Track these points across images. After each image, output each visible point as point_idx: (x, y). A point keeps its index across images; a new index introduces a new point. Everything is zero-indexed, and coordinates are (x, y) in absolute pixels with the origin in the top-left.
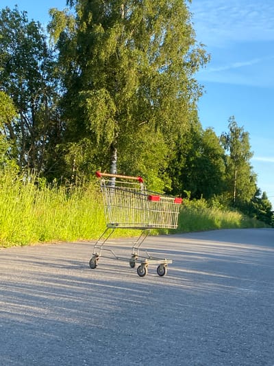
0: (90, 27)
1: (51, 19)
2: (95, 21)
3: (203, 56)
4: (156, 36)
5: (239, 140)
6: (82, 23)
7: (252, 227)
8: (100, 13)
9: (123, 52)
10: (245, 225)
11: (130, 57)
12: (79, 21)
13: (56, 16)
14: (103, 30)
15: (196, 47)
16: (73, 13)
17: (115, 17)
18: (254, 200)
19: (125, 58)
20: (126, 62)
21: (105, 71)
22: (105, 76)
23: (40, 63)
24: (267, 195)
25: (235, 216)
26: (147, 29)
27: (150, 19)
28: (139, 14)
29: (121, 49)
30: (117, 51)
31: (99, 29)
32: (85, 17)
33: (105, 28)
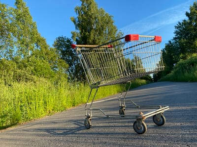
0: (84, 34)
2: (85, 31)
7: (149, 83)
8: (87, 29)
9: (96, 37)
10: (147, 83)
12: (81, 33)
13: (73, 34)
15: (118, 32)
16: (79, 31)
17: (91, 29)
23: (73, 50)
25: (144, 81)
26: (102, 30)
27: (102, 26)
28: (99, 25)
31: (87, 33)
33: (89, 33)
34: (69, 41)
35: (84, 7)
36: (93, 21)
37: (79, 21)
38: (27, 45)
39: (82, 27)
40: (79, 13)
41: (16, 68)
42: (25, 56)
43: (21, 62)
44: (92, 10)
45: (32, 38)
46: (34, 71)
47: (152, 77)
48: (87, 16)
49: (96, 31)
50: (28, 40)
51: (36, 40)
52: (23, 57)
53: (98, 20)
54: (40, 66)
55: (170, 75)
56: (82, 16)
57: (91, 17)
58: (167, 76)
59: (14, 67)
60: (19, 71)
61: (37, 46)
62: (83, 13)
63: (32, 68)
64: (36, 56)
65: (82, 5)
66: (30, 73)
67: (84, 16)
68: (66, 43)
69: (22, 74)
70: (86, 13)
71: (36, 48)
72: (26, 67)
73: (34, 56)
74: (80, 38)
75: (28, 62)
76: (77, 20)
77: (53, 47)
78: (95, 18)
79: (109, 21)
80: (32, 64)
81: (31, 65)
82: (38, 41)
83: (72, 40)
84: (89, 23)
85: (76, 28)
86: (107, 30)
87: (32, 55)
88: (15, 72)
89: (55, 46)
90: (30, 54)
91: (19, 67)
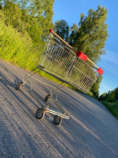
0: (81, 32)
1: (73, 26)
2: (83, 31)
3: (104, 52)
4: (96, 41)
5: (100, 77)
6: (80, 30)
7: (93, 98)
8: (85, 30)
9: (86, 41)
11: (87, 43)
12: (79, 30)
13: (74, 26)
14: (84, 34)
15: (104, 49)
16: (79, 27)
17: (89, 32)
18: (96, 92)
19: (86, 43)
20: (85, 44)
21: (79, 44)
22: (79, 45)
23: (65, 36)
24: (99, 92)
25: (91, 94)
26: (95, 39)
27: (96, 36)
28: (95, 34)
29: (86, 40)
30: (85, 40)
31: (83, 33)
32: (81, 29)
33: (85, 33)
34: (67, 28)
35: (96, 13)
36: (94, 29)
37: (85, 20)
38: (38, 8)
39: (84, 26)
40: (90, 15)
41: (20, 17)
42: (31, 14)
43: (26, 16)
44: (100, 20)
45: (45, 6)
46: (29, 29)
47: (99, 96)
48: (93, 21)
49: (90, 36)
50: (42, 5)
51: (47, 9)
52: (30, 13)
53: (98, 30)
54: (36, 29)
55: (110, 104)
56: (90, 18)
57: (95, 24)
58: (108, 103)
59: (19, 15)
60: (20, 20)
61: (45, 14)
62: (92, 17)
63: (30, 26)
64: (38, 20)
65: (96, 11)
66: (26, 28)
67: (91, 19)
68: (65, 28)
69: (20, 24)
70: (94, 19)
71: (43, 14)
72: (26, 21)
73: (37, 19)
74: (76, 32)
75: (31, 20)
76: (85, 18)
77: (54, 24)
78: (97, 28)
79: (104, 37)
80: (32, 23)
81: (30, 24)
82: (48, 11)
83: (70, 29)
84: (90, 27)
85: (79, 24)
86: (98, 42)
87: (36, 17)
88: (17, 20)
89: (56, 24)
90: (36, 15)
91: (22, 19)
